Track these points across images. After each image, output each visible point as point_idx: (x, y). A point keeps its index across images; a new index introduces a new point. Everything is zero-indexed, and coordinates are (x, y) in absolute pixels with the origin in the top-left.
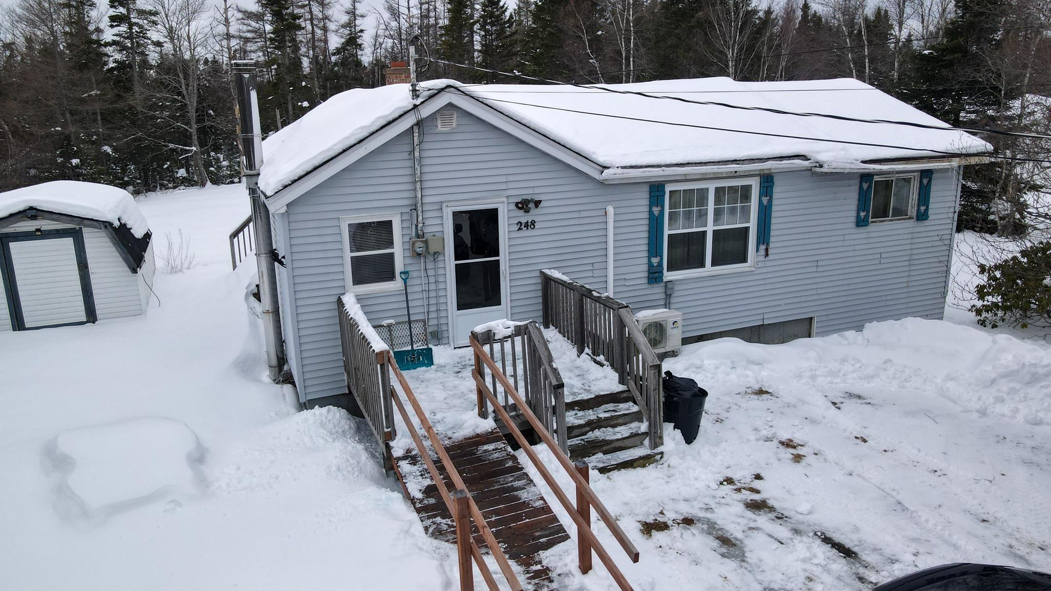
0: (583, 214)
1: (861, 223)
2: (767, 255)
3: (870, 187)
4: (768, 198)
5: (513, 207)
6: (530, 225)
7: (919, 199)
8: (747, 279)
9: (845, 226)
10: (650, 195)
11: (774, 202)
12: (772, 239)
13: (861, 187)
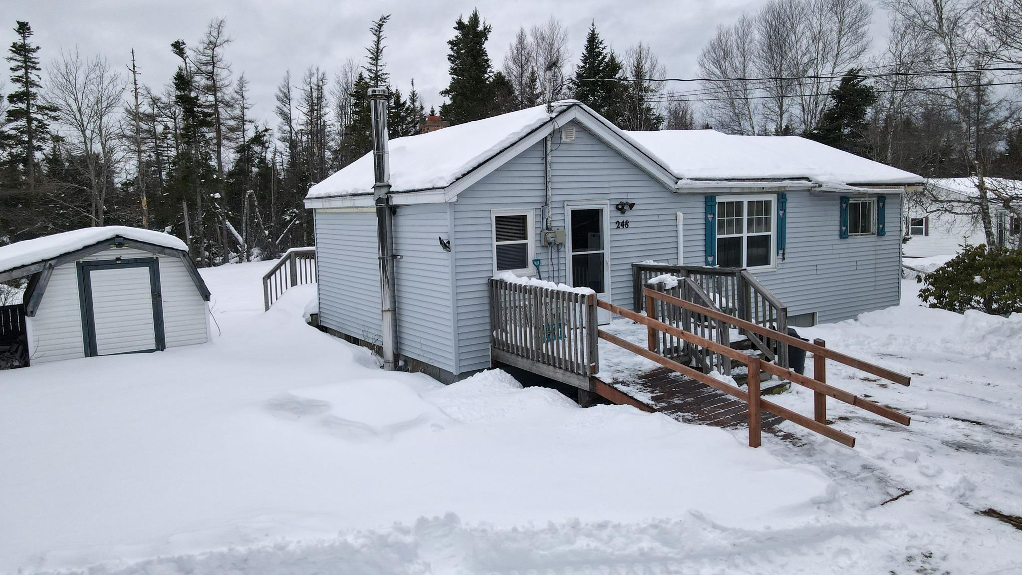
0: (661, 218)
1: (843, 235)
2: (784, 259)
3: (846, 207)
4: (783, 212)
5: (613, 208)
6: (625, 224)
7: (878, 219)
8: (771, 278)
9: (831, 238)
10: (706, 204)
11: (788, 215)
12: (787, 246)
13: (841, 207)
